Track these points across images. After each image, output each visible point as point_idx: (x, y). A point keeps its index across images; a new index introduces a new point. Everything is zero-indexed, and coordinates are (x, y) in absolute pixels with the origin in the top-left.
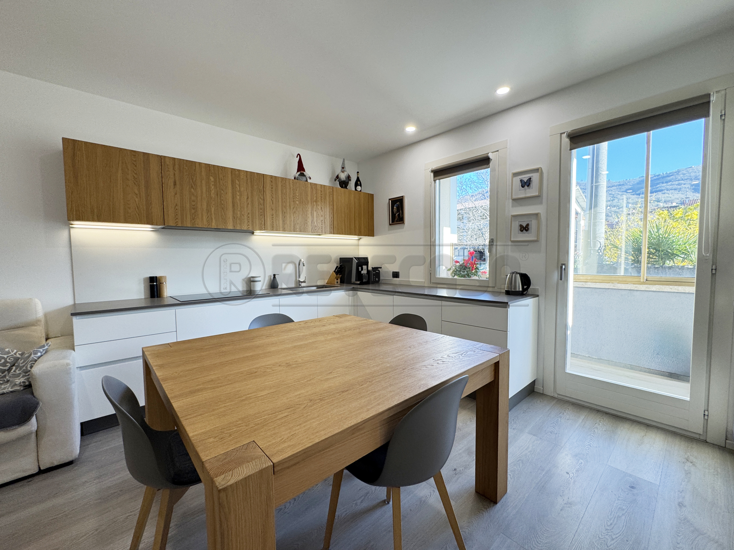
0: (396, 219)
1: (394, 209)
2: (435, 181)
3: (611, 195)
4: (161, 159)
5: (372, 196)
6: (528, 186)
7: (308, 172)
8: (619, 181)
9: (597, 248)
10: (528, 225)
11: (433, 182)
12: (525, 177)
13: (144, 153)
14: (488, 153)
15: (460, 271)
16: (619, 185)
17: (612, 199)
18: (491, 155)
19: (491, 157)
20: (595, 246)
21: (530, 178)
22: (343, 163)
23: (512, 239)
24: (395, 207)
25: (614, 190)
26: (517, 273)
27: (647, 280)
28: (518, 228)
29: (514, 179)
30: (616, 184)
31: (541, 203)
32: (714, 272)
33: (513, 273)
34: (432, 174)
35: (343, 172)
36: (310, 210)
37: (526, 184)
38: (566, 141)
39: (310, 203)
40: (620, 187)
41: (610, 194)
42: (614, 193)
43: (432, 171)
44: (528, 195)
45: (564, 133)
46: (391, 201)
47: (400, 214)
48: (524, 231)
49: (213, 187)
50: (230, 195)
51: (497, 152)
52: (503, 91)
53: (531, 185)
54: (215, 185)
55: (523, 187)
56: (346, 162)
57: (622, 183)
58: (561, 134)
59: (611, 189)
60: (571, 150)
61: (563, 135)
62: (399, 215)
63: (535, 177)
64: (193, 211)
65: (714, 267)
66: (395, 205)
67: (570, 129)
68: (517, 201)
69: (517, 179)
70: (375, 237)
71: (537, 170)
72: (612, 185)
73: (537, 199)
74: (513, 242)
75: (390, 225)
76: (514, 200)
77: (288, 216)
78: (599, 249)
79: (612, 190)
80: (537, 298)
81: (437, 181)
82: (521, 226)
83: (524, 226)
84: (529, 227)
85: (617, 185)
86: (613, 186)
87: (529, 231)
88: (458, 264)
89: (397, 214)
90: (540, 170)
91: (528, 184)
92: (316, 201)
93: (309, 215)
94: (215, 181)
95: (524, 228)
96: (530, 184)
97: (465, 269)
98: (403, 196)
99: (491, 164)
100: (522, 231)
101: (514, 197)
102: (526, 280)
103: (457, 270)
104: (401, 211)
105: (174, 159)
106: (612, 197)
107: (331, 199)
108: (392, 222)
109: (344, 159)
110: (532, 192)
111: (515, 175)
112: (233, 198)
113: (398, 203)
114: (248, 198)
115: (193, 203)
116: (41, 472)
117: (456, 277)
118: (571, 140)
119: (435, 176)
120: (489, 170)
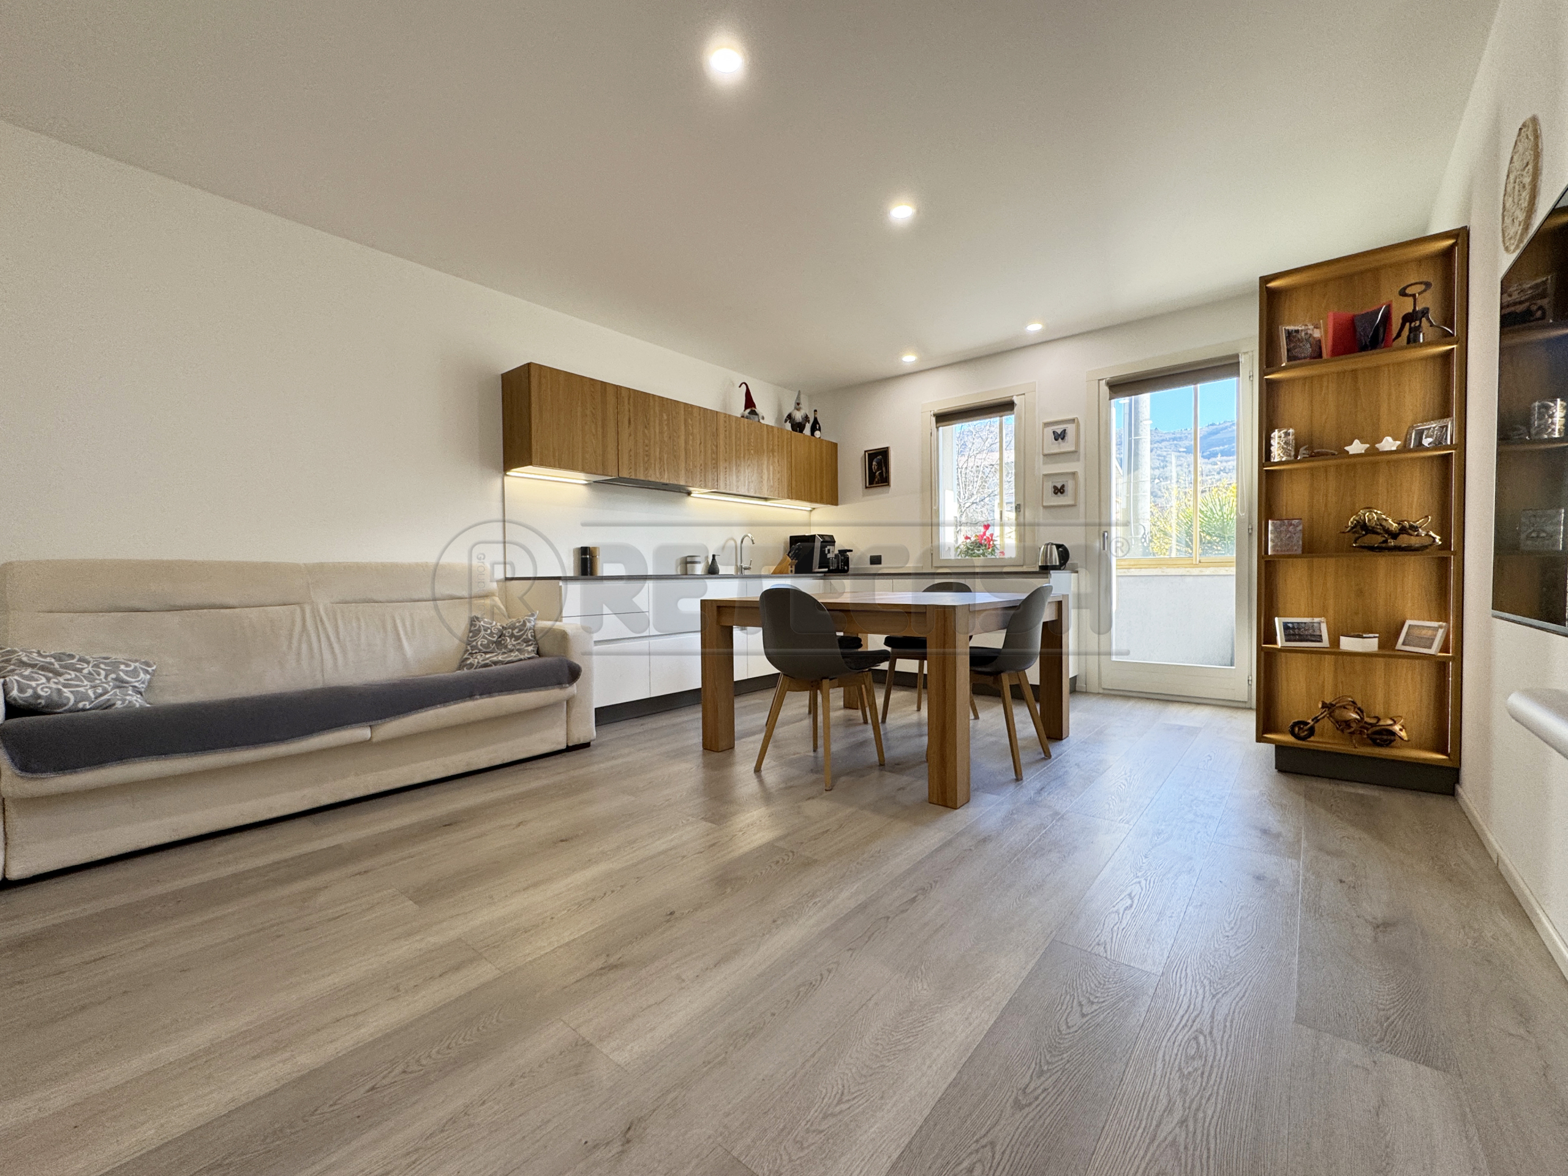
0: (876, 480)
1: (872, 465)
2: (937, 428)
3: (1160, 458)
4: (618, 389)
5: (836, 445)
6: (1063, 439)
7: (759, 409)
8: (1172, 431)
9: (1140, 536)
10: (1063, 486)
11: (936, 429)
12: (1059, 429)
13: (602, 382)
14: (1012, 396)
15: (973, 550)
16: (1174, 439)
17: (1162, 464)
18: (1016, 399)
19: (1016, 402)
20: (1137, 533)
21: (1065, 430)
22: (798, 397)
23: (1045, 504)
24: (874, 463)
25: (1166, 448)
26: (1052, 544)
27: (1200, 562)
28: (1051, 490)
29: (1046, 430)
30: (1168, 437)
31: (1078, 460)
32: (1250, 531)
33: (1048, 545)
34: (934, 419)
35: (798, 409)
36: (766, 462)
37: (1060, 436)
38: (1105, 390)
39: (765, 454)
40: (1175, 442)
41: (1159, 455)
42: (1165, 453)
43: (934, 415)
44: (1063, 450)
45: (1103, 379)
46: (869, 454)
47: (882, 472)
48: (1059, 494)
49: (666, 428)
50: (683, 438)
51: (1023, 396)
52: (1035, 327)
53: (1066, 438)
54: (668, 425)
55: (1056, 439)
56: (802, 396)
57: (1178, 435)
58: (1099, 380)
59: (1160, 445)
60: (1110, 399)
61: (1101, 382)
62: (881, 474)
63: (1071, 429)
64: (646, 459)
65: (1250, 527)
66: (875, 460)
67: (1109, 375)
68: (1049, 457)
69: (1049, 431)
70: (839, 507)
71: (1073, 421)
72: (1161, 438)
73: (1073, 454)
74: (1045, 507)
75: (866, 487)
76: (1045, 455)
77: (742, 470)
78: (1143, 537)
79: (1161, 448)
80: (1076, 574)
81: (941, 428)
82: (1055, 488)
83: (1059, 488)
84: (1065, 489)
85: (1170, 439)
86: (1163, 440)
87: (1065, 494)
88: (968, 541)
89: (878, 473)
90: (1076, 421)
91: (1062, 436)
92: (773, 451)
93: (765, 471)
94: (668, 420)
95: (1059, 491)
96: (1064, 436)
97: (979, 547)
98: (888, 448)
99: (1016, 409)
100: (1056, 493)
101: (1046, 452)
102: (1064, 554)
103: (969, 549)
104: (884, 469)
105: (629, 389)
106: (1163, 461)
107: (789, 449)
108: (869, 484)
109: (799, 392)
110: (1067, 446)
111: (1047, 425)
112: (686, 443)
113: (880, 457)
114: (700, 444)
115: (647, 448)
116: (570, 749)
117: (967, 557)
118: (1109, 389)
119: (937, 422)
120: (1013, 416)
